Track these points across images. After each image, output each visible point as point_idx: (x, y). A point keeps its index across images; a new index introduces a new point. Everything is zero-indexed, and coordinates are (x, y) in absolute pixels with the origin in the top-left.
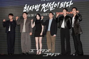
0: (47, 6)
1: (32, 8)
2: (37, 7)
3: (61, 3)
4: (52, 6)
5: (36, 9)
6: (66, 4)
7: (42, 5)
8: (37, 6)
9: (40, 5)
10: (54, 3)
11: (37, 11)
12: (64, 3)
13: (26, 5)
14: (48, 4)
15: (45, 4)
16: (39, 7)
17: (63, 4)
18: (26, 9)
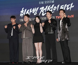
0: (46, 9)
1: (29, 12)
2: (34, 10)
3: (61, 6)
4: (51, 9)
5: (33, 12)
7: (41, 9)
8: (35, 9)
9: (38, 8)
10: (53, 6)
11: (35, 14)
12: (64, 6)
13: (23, 9)
14: (47, 7)
15: (43, 7)
16: (37, 10)
18: (22, 13)
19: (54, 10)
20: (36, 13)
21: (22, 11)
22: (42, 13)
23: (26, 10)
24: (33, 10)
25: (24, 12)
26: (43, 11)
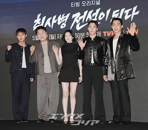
0: (84, 17)
1: (51, 21)
2: (61, 19)
3: (114, 12)
4: (94, 18)
5: (59, 23)
6: (124, 15)
7: (74, 16)
8: (63, 17)
9: (68, 15)
10: (98, 11)
12: (120, 12)
13: (39, 15)
14: (86, 13)
15: (79, 14)
16: (66, 20)
17: (117, 15)
18: (38, 24)
19: (100, 18)
20: (65, 25)
21: (37, 21)
22: (76, 24)
23: (44, 18)
24: (59, 18)
25: (41, 21)
26: (78, 21)
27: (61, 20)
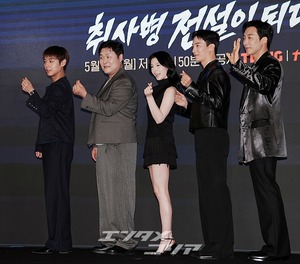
0: (198, 20)
1: (126, 30)
2: (149, 25)
3: (267, 10)
4: (220, 22)
5: (143, 34)
7: (176, 18)
8: (153, 21)
9: (164, 16)
10: (230, 7)
11: (149, 43)
12: (278, 9)
13: (100, 17)
14: (203, 11)
15: (187, 13)
18: (96, 37)
19: (235, 24)
20: (157, 39)
21: (96, 29)
22: (180, 36)
23: (111, 23)
24: (144, 23)
25: (103, 30)
26: (185, 30)
27: (149, 27)
